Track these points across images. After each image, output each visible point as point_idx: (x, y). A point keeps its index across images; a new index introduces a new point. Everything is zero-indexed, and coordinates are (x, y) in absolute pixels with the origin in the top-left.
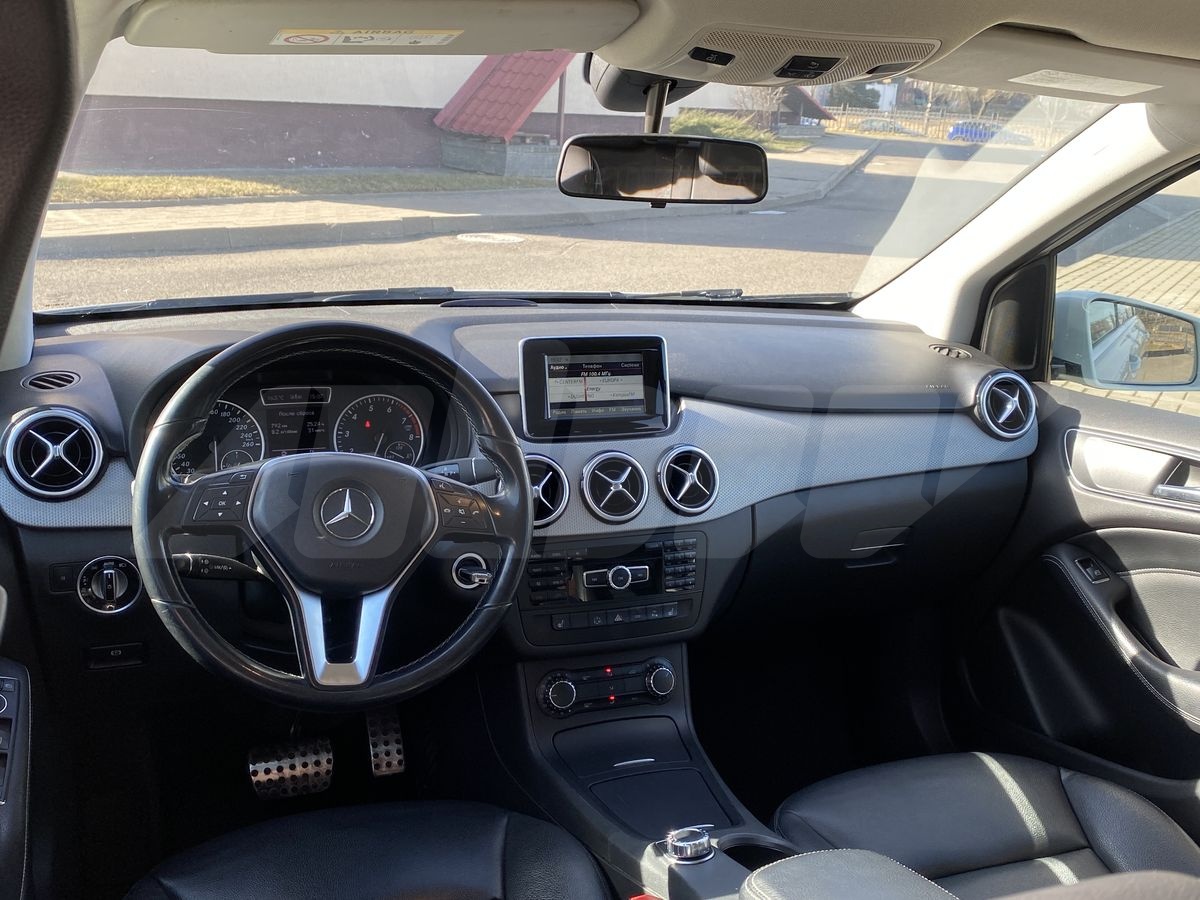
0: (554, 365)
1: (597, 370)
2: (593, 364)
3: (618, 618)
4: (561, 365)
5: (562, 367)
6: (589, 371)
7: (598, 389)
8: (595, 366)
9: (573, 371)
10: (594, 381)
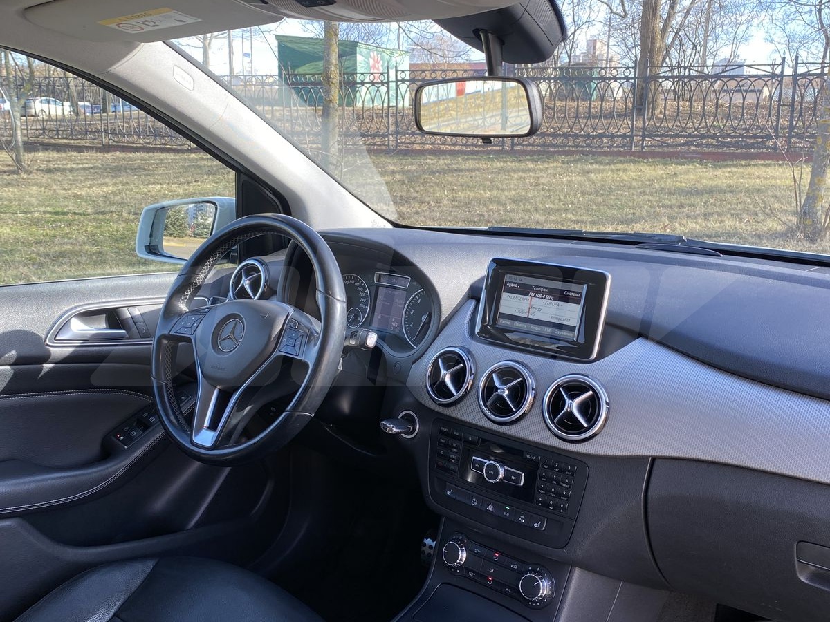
0: (510, 282)
1: (543, 293)
2: (540, 287)
3: (490, 508)
4: (516, 283)
5: (516, 285)
6: (537, 292)
7: (539, 310)
8: (542, 289)
9: (523, 290)
10: (538, 302)
